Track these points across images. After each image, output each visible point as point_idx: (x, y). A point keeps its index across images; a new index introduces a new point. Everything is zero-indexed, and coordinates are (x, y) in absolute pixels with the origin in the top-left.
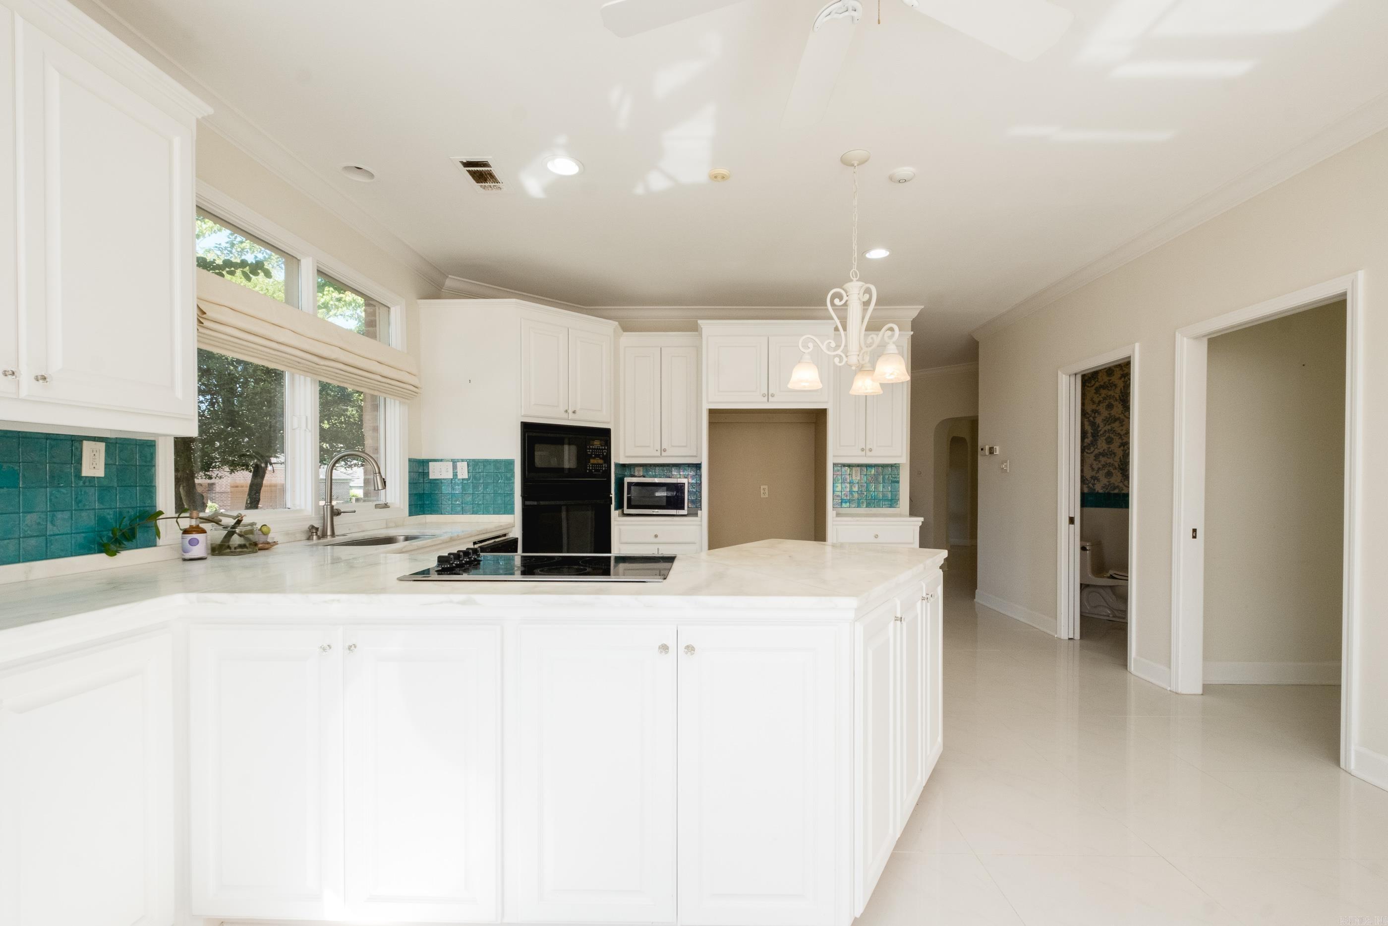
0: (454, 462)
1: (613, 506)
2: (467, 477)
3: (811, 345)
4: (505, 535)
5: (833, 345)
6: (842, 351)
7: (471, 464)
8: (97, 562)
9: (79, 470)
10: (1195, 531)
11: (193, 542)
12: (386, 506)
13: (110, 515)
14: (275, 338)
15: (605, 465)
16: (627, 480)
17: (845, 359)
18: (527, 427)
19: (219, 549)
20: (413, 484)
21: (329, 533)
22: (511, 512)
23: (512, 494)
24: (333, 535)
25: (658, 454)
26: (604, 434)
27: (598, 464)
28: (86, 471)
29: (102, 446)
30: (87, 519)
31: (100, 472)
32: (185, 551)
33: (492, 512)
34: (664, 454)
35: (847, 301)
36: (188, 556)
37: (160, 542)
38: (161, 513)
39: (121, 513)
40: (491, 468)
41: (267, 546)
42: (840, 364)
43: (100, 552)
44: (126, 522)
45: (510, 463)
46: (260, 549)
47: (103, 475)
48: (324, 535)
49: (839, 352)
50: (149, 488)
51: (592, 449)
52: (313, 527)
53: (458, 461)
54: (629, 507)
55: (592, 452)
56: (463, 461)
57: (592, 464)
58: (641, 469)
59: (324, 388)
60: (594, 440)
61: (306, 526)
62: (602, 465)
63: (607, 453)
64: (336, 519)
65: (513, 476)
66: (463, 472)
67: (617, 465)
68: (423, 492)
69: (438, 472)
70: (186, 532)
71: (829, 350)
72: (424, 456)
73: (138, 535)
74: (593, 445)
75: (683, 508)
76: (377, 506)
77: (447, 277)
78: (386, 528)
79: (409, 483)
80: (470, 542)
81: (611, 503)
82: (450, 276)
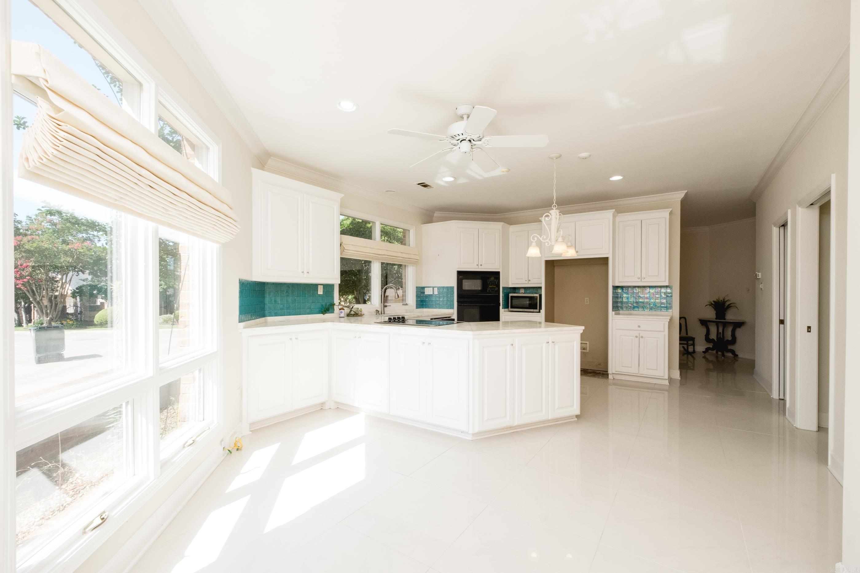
0: (433, 288)
1: (501, 307)
2: (437, 294)
3: (536, 239)
4: (450, 317)
5: (545, 238)
6: (549, 240)
7: (439, 288)
8: (321, 316)
9: (317, 293)
10: (809, 328)
11: (341, 312)
12: (406, 304)
13: (324, 304)
14: (364, 251)
15: (496, 288)
16: (511, 295)
17: (550, 243)
18: (460, 273)
19: (349, 315)
20: (417, 296)
21: (383, 313)
22: (453, 308)
23: (453, 301)
24: (384, 313)
25: (527, 282)
26: (496, 274)
27: (493, 288)
28: (319, 293)
29: (322, 286)
30: (319, 305)
31: (322, 293)
32: (340, 315)
33: (446, 308)
34: (529, 282)
35: (551, 218)
36: (340, 316)
37: (335, 312)
38: (335, 304)
39: (326, 304)
40: (445, 290)
41: (361, 315)
42: (548, 246)
43: (322, 313)
44: (327, 306)
45: (453, 288)
46: (359, 316)
47: (322, 294)
48: (382, 313)
49: (547, 240)
50: (333, 297)
51: (490, 281)
52: (377, 310)
53: (434, 287)
54: (512, 307)
55: (490, 282)
56: (436, 287)
57: (490, 288)
58: (523, 289)
59: (382, 263)
60: (491, 277)
61: (375, 310)
62: (495, 288)
63: (497, 283)
64: (385, 308)
65: (453, 293)
66: (436, 292)
67: (504, 288)
68: (422, 300)
69: (428, 292)
70: (340, 309)
71: (543, 240)
72: (423, 286)
73: (330, 310)
74: (491, 279)
75: (537, 309)
76: (403, 305)
77: (435, 213)
78: (406, 313)
79: (416, 296)
80: (429, 318)
81: (500, 305)
82: (436, 212)
